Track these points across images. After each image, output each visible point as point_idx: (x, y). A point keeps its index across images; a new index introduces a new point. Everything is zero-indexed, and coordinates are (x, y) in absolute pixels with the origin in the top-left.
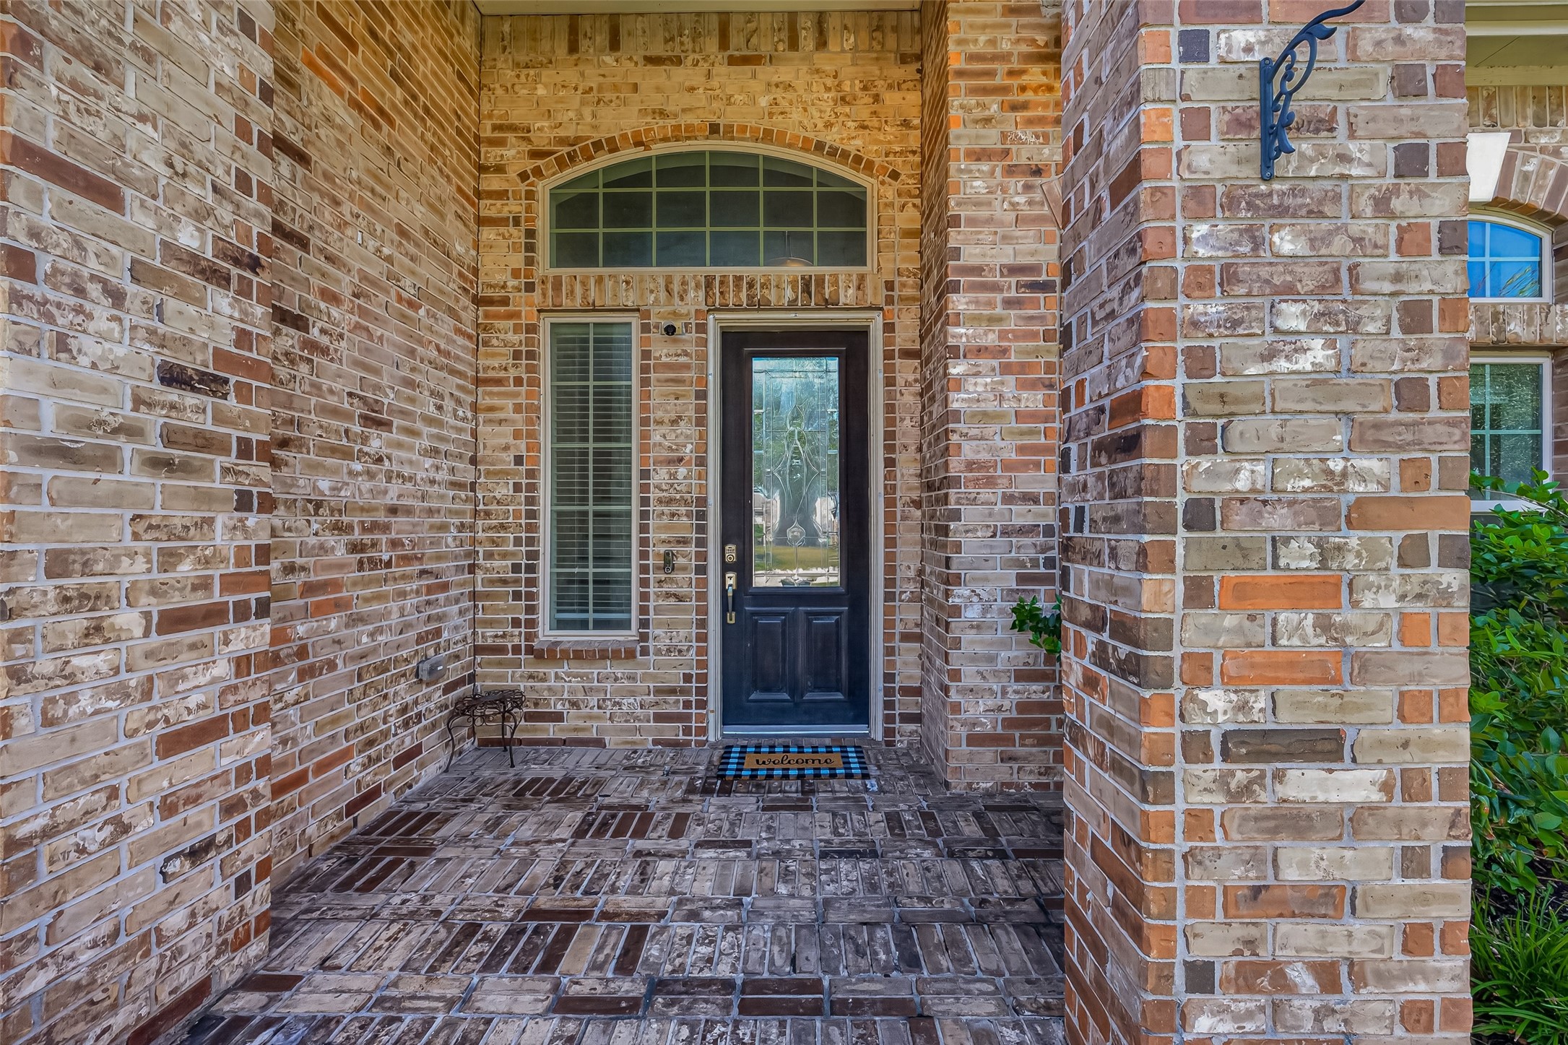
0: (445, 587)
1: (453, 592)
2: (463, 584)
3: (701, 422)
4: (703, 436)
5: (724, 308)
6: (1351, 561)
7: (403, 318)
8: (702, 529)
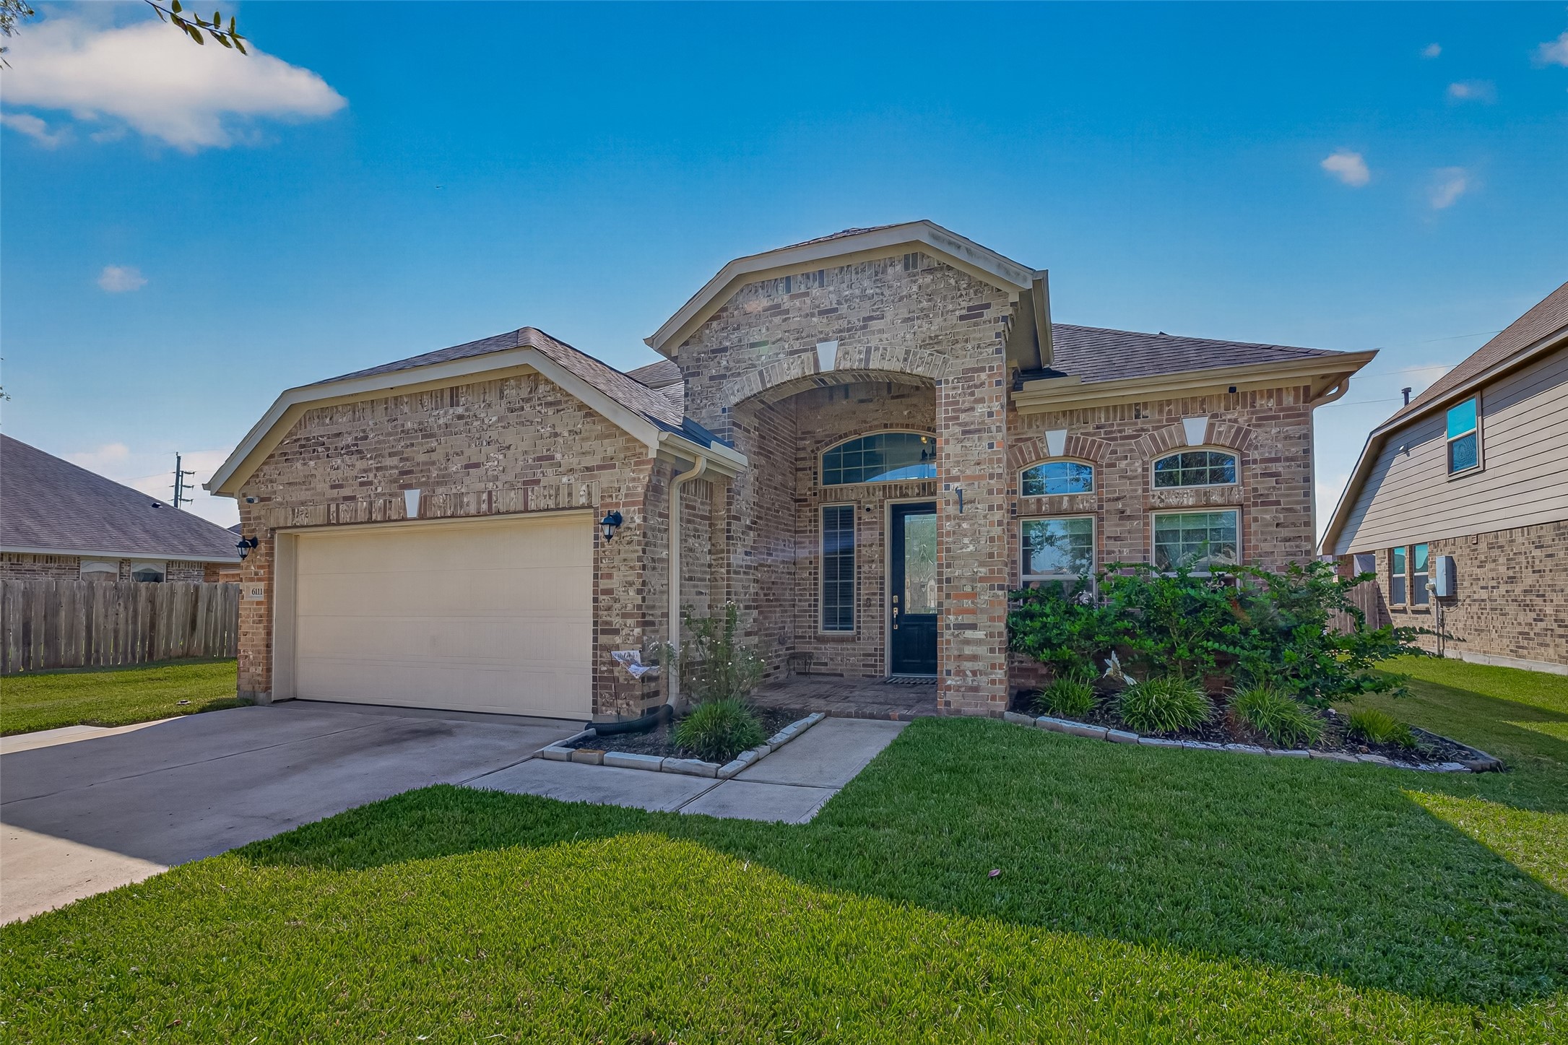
0: (786, 611)
1: (789, 614)
2: (791, 611)
3: (882, 545)
4: (883, 551)
5: (890, 497)
6: (978, 590)
7: (776, 517)
8: (882, 589)
